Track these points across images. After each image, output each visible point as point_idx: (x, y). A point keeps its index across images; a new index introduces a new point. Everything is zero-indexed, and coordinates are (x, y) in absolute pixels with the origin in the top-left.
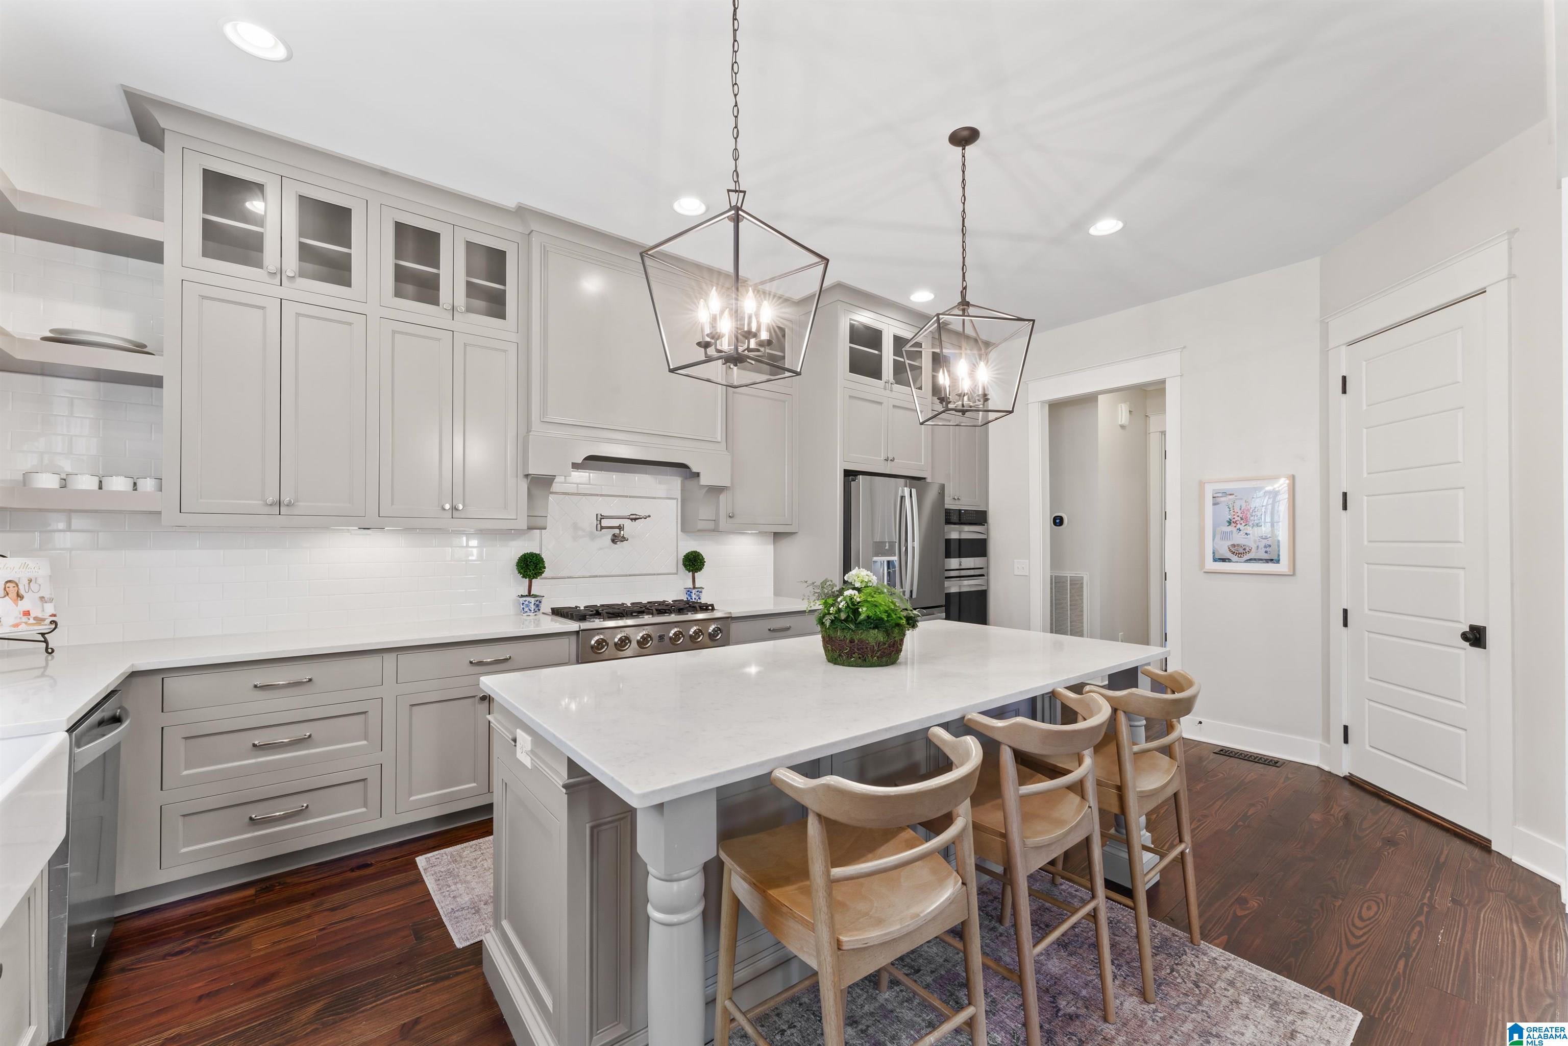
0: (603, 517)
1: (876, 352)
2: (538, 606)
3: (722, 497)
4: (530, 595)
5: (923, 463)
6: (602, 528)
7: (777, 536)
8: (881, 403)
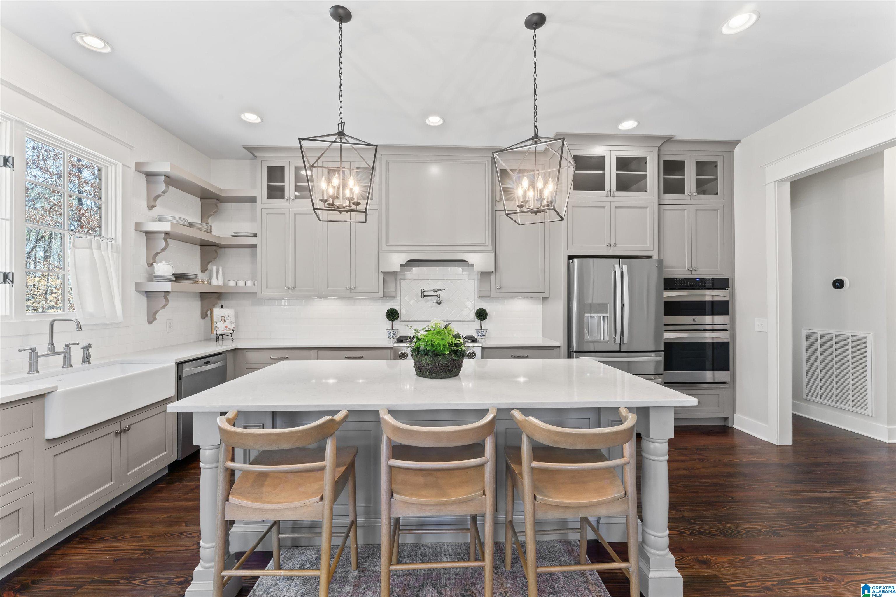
0: (424, 291)
1: (601, 172)
2: (394, 334)
3: (493, 277)
4: (392, 329)
5: (648, 245)
6: (424, 296)
7: (544, 299)
8: (604, 207)
